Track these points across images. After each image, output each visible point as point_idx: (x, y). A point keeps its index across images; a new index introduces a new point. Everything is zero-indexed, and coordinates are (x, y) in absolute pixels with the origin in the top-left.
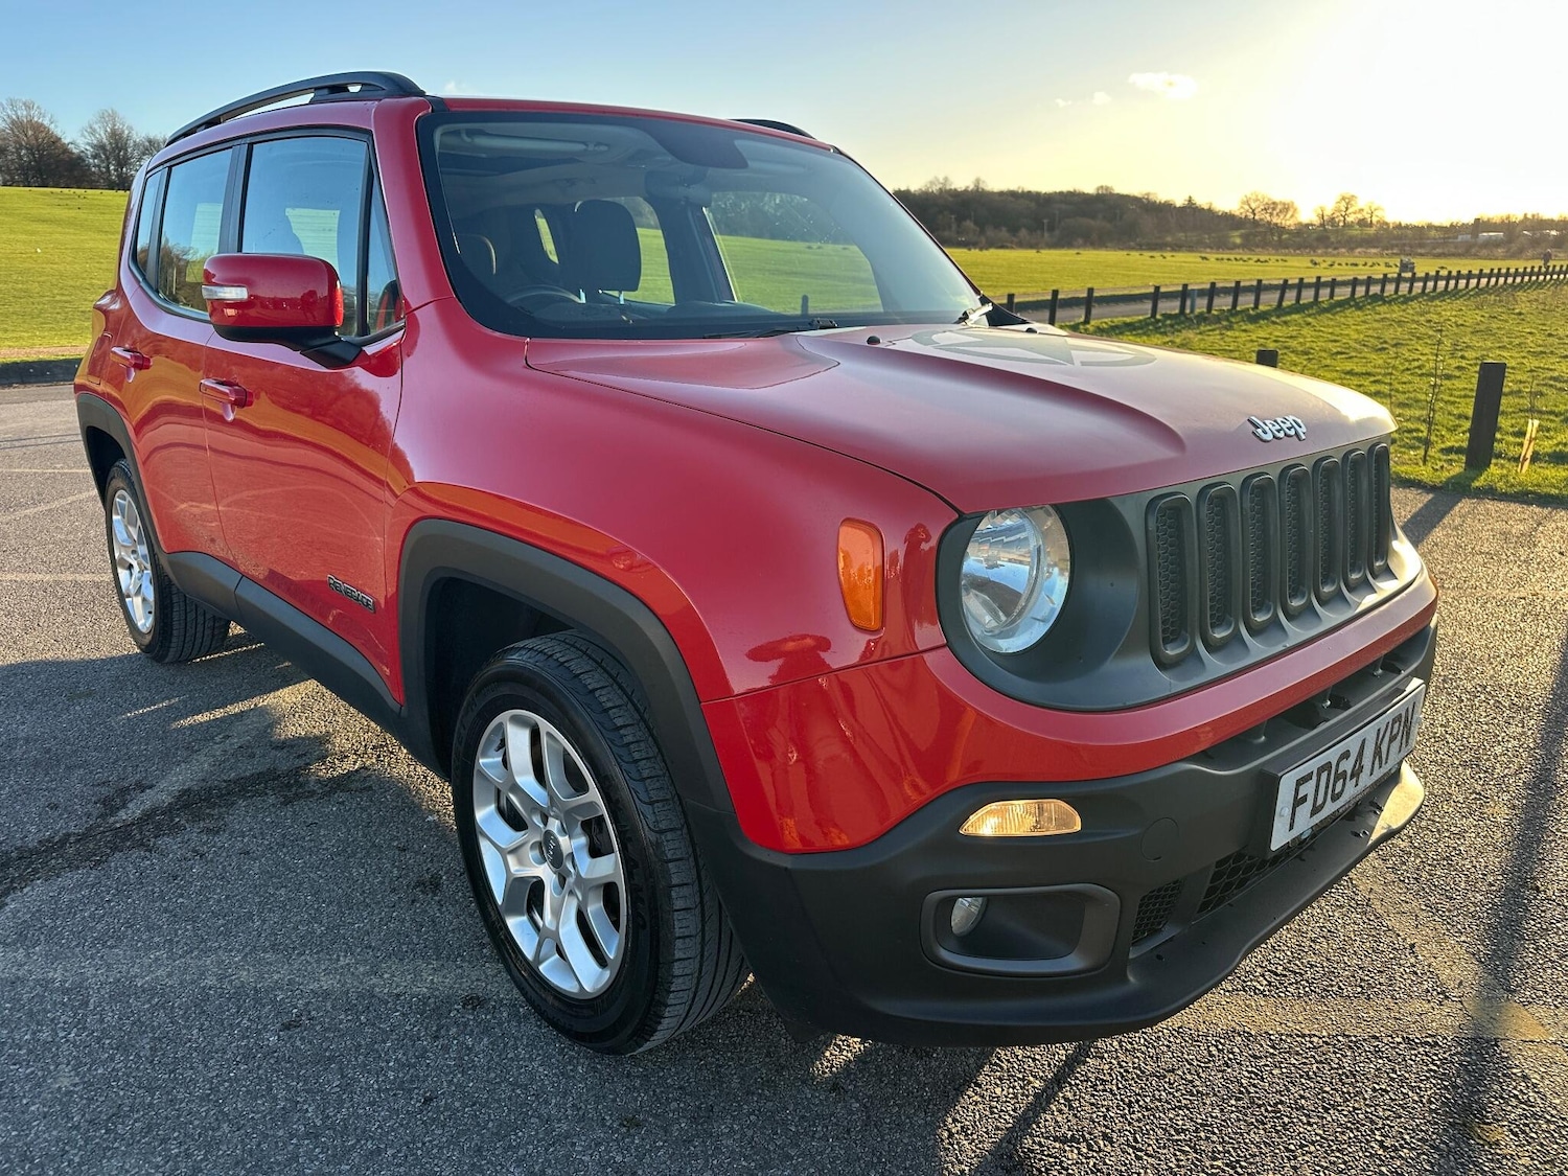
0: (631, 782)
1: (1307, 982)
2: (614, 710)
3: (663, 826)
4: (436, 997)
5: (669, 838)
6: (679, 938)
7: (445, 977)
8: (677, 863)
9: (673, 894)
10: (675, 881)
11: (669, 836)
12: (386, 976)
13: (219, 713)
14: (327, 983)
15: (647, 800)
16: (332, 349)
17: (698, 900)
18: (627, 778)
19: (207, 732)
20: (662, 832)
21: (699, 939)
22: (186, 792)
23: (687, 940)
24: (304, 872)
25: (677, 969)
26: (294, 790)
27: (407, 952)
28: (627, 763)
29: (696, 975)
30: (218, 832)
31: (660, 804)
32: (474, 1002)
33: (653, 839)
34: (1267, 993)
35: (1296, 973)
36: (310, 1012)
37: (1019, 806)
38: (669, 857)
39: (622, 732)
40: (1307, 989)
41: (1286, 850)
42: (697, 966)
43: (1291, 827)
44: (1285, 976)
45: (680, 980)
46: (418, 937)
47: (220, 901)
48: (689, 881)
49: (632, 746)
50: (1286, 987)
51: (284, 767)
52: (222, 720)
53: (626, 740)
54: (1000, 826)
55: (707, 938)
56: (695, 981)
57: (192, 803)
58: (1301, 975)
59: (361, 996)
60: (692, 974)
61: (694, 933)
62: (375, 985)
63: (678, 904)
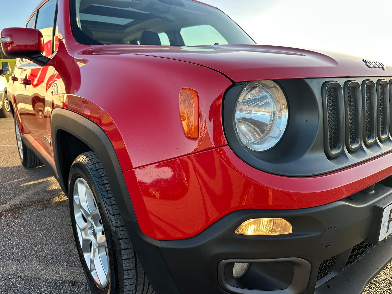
0: (107, 207)
1: (384, 287)
2: (104, 177)
3: (118, 224)
4: (61, 280)
5: (120, 230)
6: (126, 270)
7: (66, 273)
8: (124, 240)
9: (122, 253)
10: (123, 247)
11: (121, 229)
12: (47, 271)
13: (36, 182)
14: (27, 273)
15: (112, 214)
16: (39, 59)
17: (133, 255)
18: (106, 204)
19: (29, 187)
20: (117, 227)
21: (134, 271)
22: (15, 205)
23: (129, 271)
24: (37, 232)
25: (125, 282)
26: (46, 205)
27: (58, 262)
28: (106, 198)
29: (135, 284)
30: (18, 218)
31: (118, 216)
32: (73, 283)
33: (114, 230)
34: (369, 291)
35: (379, 283)
36: (16, 284)
37: (265, 221)
38: (121, 237)
39: (106, 186)
40: (384, 290)
41: (384, 240)
42: (135, 281)
43: (387, 231)
44: (375, 284)
45: (128, 287)
46: (64, 257)
47: (7, 241)
48: (129, 248)
49: (109, 192)
50: (375, 289)
51: (46, 198)
52: (35, 184)
53: (107, 189)
54: (256, 230)
55: (138, 271)
56: (134, 287)
57: (15, 209)
58: (381, 284)
59: (35, 279)
60: (133, 284)
61: (132, 268)
62: (42, 275)
63: (124, 257)
